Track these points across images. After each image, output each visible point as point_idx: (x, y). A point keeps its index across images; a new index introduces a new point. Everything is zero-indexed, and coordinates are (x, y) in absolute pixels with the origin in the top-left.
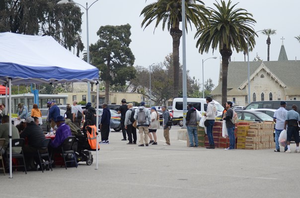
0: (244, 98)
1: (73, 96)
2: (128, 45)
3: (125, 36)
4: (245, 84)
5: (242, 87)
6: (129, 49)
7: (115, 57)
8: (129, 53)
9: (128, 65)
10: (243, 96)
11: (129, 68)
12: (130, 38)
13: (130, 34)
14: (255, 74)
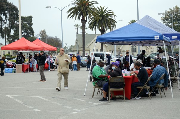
0: (89, 51)
1: (3, 51)
2: (31, 26)
3: (30, 22)
4: (89, 45)
5: (88, 46)
6: (32, 28)
7: (24, 32)
8: (32, 30)
9: (32, 36)
10: (89, 50)
11: (32, 37)
12: (32, 22)
13: (32, 21)
14: (94, 40)
